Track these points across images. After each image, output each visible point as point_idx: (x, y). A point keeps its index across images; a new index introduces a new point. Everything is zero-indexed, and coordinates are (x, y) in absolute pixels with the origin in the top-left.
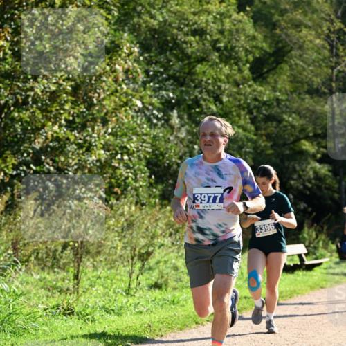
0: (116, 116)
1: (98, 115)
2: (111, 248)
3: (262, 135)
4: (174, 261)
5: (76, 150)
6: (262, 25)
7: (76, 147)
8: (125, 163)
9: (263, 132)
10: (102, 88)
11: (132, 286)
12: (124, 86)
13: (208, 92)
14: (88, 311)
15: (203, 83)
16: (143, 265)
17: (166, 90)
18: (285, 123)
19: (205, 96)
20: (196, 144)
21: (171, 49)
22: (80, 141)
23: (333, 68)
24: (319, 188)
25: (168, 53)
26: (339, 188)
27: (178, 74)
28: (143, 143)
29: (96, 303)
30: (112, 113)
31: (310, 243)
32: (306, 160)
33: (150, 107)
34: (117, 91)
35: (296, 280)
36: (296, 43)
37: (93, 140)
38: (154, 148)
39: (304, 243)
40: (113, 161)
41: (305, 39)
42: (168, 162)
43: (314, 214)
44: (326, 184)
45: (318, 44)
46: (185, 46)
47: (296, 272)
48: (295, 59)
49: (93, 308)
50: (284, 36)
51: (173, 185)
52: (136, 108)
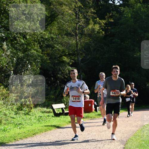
3: (45, 54)
4: (4, 111)
6: (45, 4)
9: (45, 53)
17: (1, 33)
18: (55, 49)
19: (19, 35)
20: (14, 57)
21: (3, 14)
23: (77, 24)
26: (80, 78)
27: (6, 25)
31: (67, 103)
32: (65, 65)
35: (60, 120)
36: (60, 12)
39: (64, 103)
41: (64, 10)
42: (2, 66)
45: (70, 13)
47: (61, 116)
48: (60, 19)
50: (55, 9)
51: (4, 76)
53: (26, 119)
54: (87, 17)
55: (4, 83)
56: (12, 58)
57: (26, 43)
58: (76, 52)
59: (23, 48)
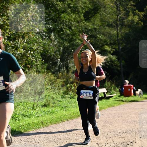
0: (28, 35)
1: (20, 35)
4: (52, 95)
5: (11, 49)
7: (11, 48)
8: (32, 55)
11: (35, 106)
13: (66, 25)
14: (17, 116)
15: (64, 21)
17: (49, 24)
18: (98, 38)
19: (65, 27)
20: (61, 47)
21: (51, 7)
22: (13, 45)
23: (118, 16)
24: (112, 65)
25: (50, 9)
26: (120, 65)
27: (54, 18)
28: (39, 46)
29: (20, 113)
30: (26, 34)
31: (108, 88)
32: (107, 54)
33: (42, 32)
35: (102, 103)
36: (102, 5)
37: (18, 45)
38: (44, 48)
39: (106, 88)
40: (27, 54)
41: (106, 3)
42: (50, 54)
43: (110, 76)
44: (115, 64)
45: (112, 6)
46: (56, 6)
47: (102, 100)
48: (102, 12)
49: (19, 115)
50: (98, 2)
51: (52, 64)
52: (36, 32)
53: (71, 102)
54: (127, 9)
55: (51, 70)
57: (71, 33)
58: (117, 42)
59: (69, 39)
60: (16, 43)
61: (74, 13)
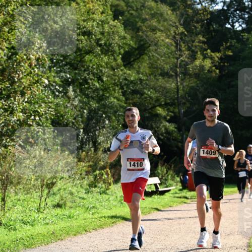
0: (31, 90)
1: (18, 89)
2: (27, 180)
3: (130, 103)
4: (70, 189)
5: (3, 112)
6: (130, 29)
8: (36, 122)
9: (131, 101)
10: (21, 71)
11: (41, 206)
12: (36, 69)
13: (94, 74)
14: (11, 223)
15: (90, 68)
16: (49, 192)
17: (65, 72)
18: (145, 96)
19: (91, 77)
20: (85, 109)
22: (6, 107)
23: (177, 59)
24: (168, 139)
26: (182, 139)
27: (73, 62)
28: (49, 108)
29: (17, 217)
30: (28, 87)
31: (162, 176)
32: (160, 120)
33: (54, 84)
34: (31, 73)
35: (153, 201)
36: (152, 42)
37: (15, 106)
38: (56, 112)
39: (158, 177)
40: (29, 120)
41: (159, 39)
42: (66, 121)
43: (165, 157)
44: (173, 137)
45: (168, 42)
46: (77, 42)
47: (153, 196)
48: (152, 52)
49: (15, 220)
50: (145, 37)
52: (44, 84)
53: (101, 200)
54: (193, 48)
56: (81, 110)
57: (102, 87)
58: (176, 101)
59: (97, 96)
60: (10, 103)
61: (106, 55)
